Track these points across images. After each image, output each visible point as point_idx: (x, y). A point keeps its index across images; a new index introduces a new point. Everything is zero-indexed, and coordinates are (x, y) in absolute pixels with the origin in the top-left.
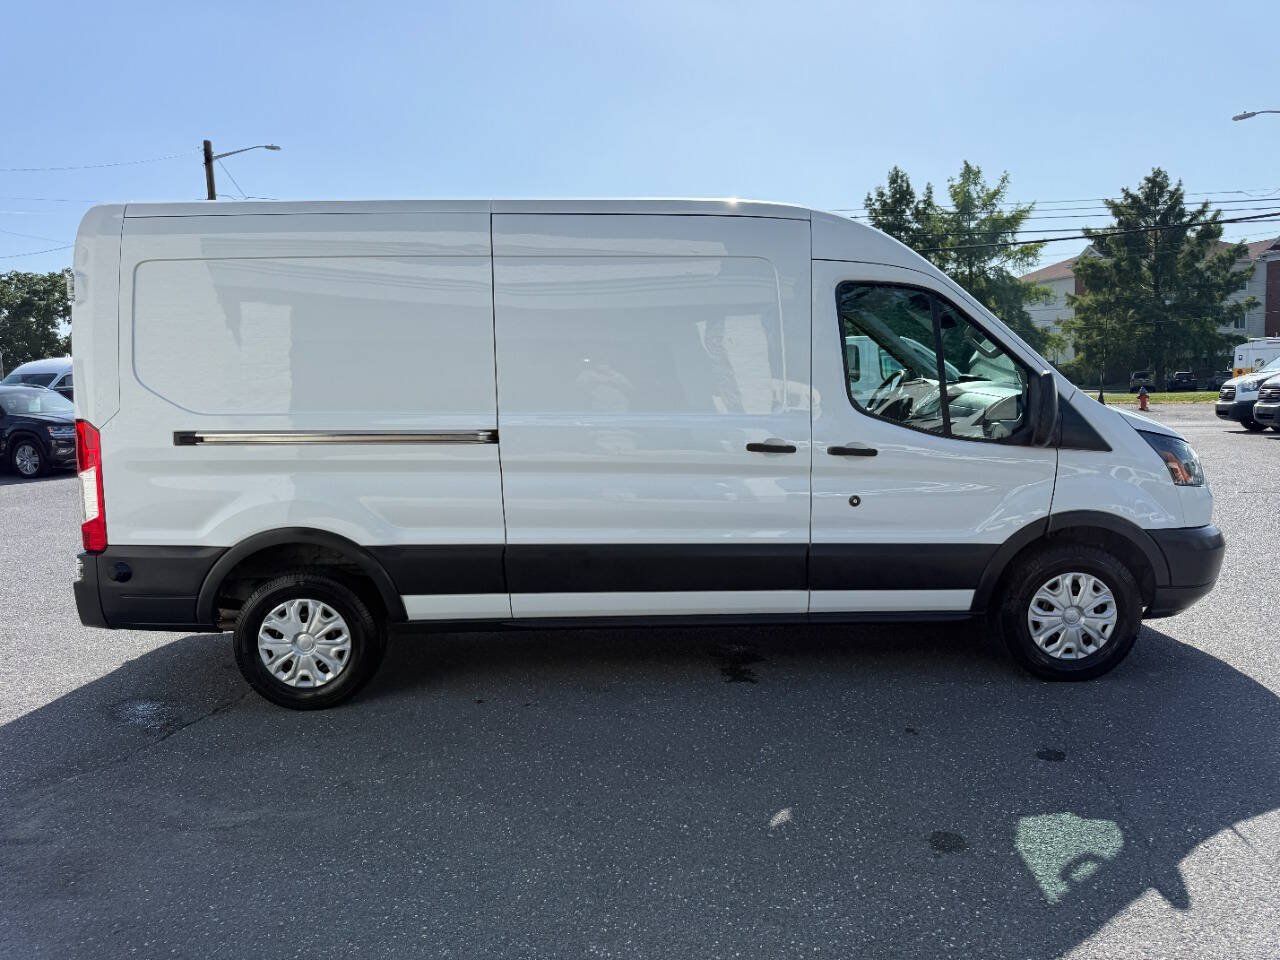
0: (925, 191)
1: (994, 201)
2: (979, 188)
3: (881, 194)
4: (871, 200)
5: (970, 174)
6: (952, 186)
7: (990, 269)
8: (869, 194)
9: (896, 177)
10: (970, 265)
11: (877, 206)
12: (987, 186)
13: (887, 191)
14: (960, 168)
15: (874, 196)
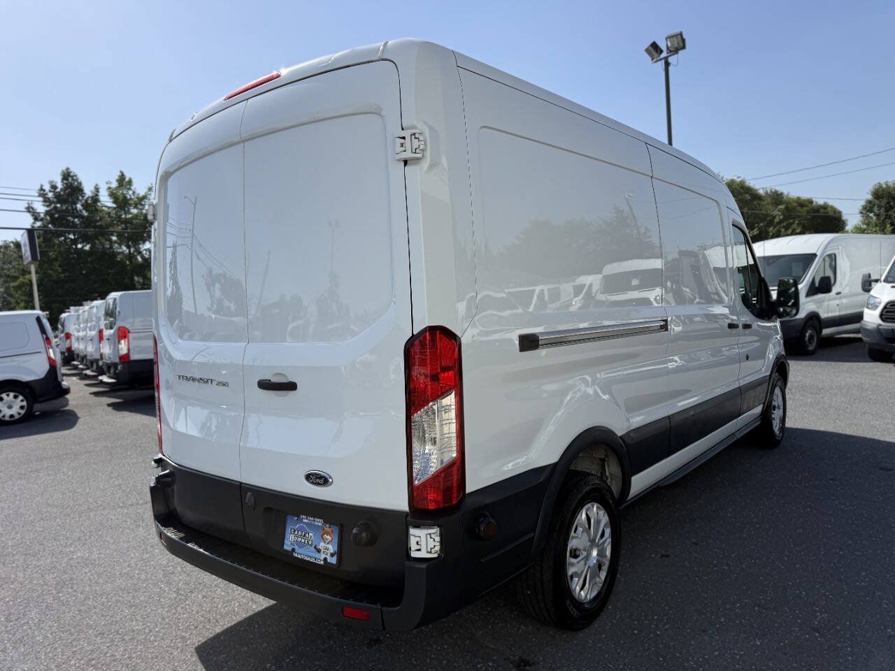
0: (93, 189)
1: (143, 203)
2: (131, 192)
3: (54, 187)
4: (44, 190)
5: (123, 182)
6: (109, 188)
7: (145, 250)
8: (42, 186)
9: (67, 176)
10: (128, 247)
11: (50, 195)
12: (137, 192)
13: (60, 186)
14: (116, 176)
15: (47, 187)
